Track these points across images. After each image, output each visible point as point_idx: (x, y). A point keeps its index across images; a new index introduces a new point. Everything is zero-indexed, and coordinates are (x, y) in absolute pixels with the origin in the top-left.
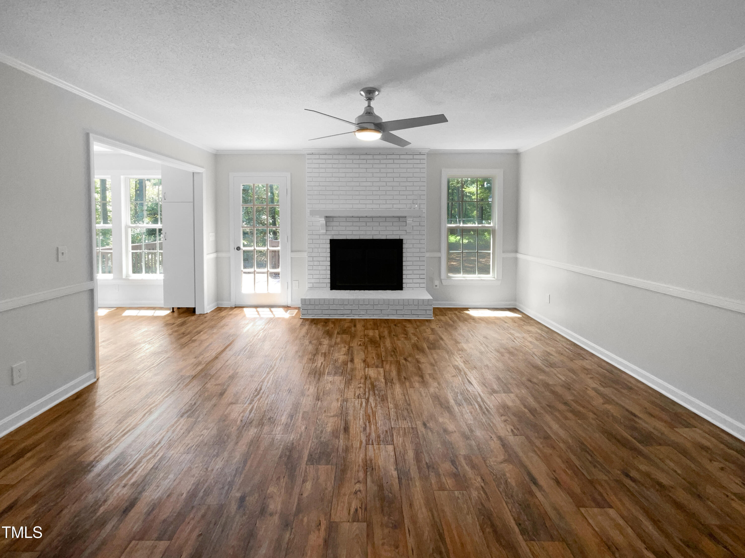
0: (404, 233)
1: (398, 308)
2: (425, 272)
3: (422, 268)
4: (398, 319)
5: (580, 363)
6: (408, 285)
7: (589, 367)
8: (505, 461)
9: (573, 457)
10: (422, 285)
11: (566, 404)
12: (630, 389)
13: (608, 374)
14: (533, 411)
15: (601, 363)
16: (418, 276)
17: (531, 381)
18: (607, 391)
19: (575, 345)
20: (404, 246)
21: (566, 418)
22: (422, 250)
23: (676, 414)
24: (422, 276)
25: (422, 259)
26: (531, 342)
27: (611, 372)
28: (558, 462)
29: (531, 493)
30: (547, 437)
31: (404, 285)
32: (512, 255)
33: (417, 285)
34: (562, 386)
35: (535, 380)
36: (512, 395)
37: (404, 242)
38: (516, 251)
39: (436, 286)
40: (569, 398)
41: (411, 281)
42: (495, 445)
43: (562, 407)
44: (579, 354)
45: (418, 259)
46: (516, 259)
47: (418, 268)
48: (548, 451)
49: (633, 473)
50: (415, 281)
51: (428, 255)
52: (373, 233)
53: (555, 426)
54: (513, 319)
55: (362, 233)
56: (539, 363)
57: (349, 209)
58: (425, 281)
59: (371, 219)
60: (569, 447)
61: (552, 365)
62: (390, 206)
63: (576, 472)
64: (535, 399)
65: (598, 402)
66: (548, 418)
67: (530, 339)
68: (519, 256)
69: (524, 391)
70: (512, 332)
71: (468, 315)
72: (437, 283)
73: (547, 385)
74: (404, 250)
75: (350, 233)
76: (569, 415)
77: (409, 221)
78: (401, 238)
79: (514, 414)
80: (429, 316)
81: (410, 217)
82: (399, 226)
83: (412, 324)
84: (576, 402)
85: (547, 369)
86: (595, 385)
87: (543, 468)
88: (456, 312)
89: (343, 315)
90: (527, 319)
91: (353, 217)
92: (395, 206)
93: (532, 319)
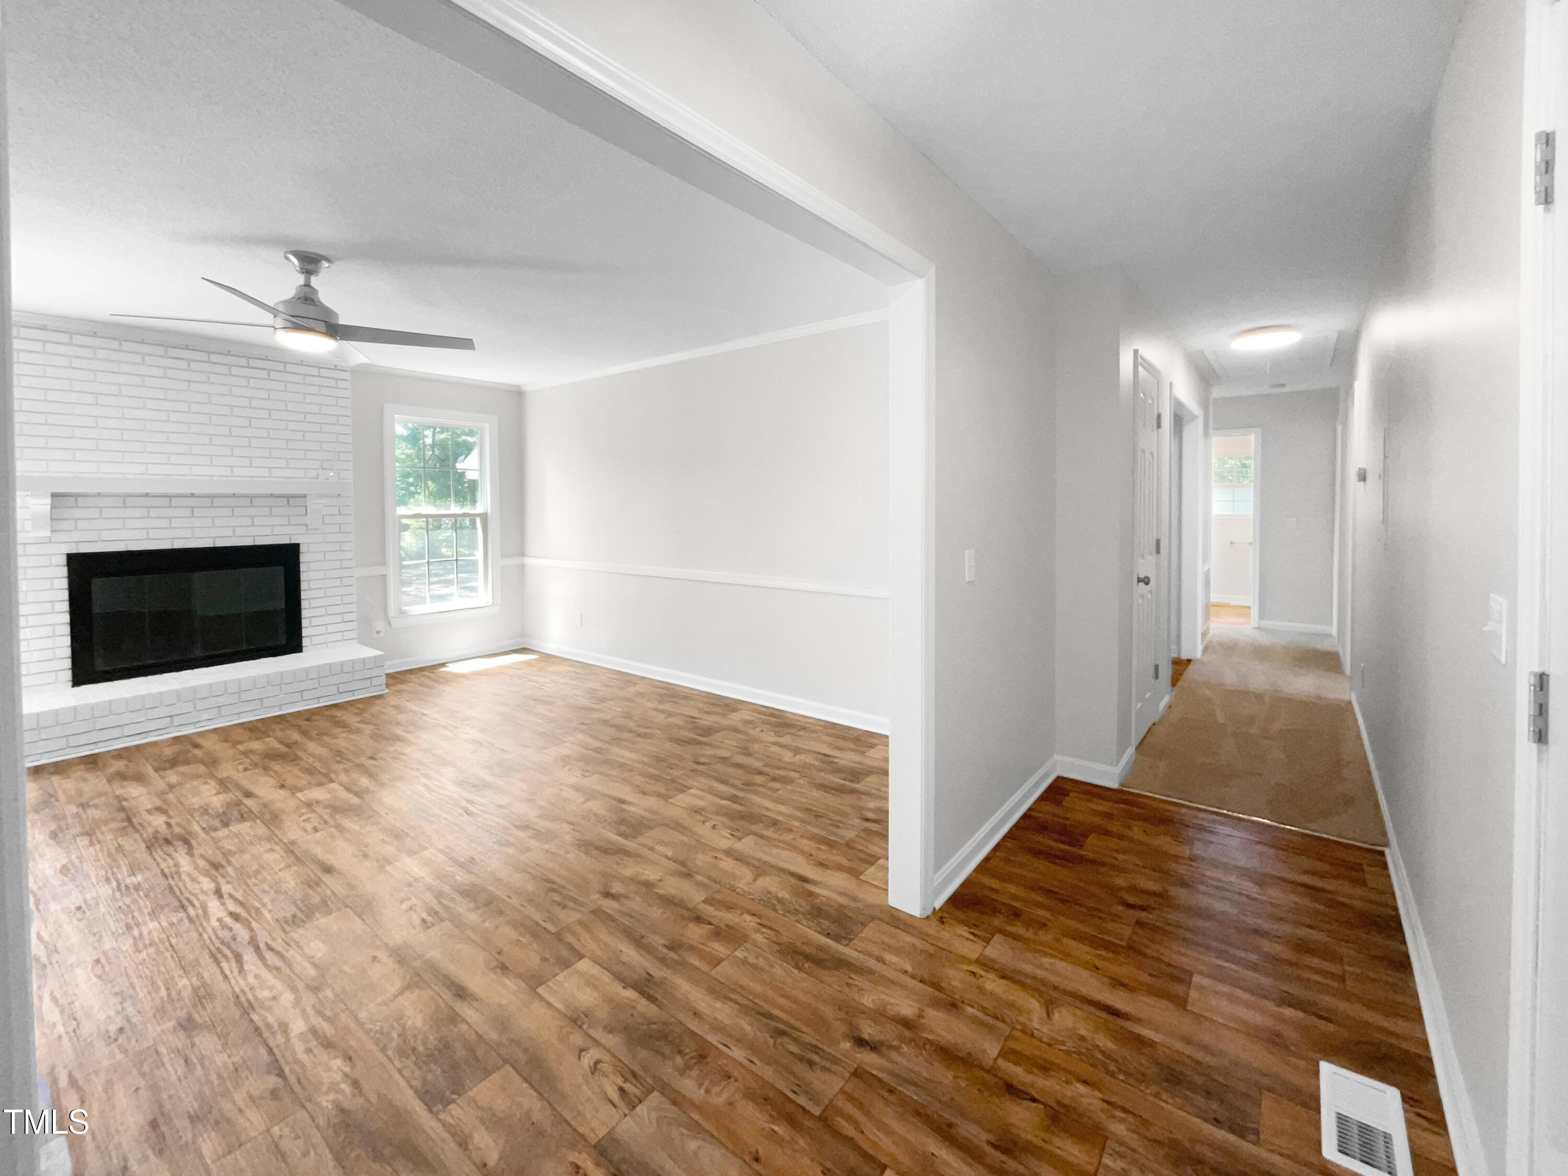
0: (302, 529)
1: (303, 686)
2: (353, 608)
3: (347, 599)
4: (306, 710)
5: (633, 689)
6: (315, 640)
7: (642, 691)
8: (587, 800)
9: (651, 770)
10: (347, 635)
11: (630, 731)
12: (686, 698)
13: (664, 691)
14: (598, 750)
15: (653, 683)
16: (338, 618)
17: (583, 724)
18: (667, 706)
19: (621, 673)
20: (303, 558)
21: (634, 743)
22: (346, 564)
23: (726, 705)
24: (347, 617)
25: (346, 581)
26: (565, 684)
27: (666, 689)
28: (639, 780)
29: (623, 810)
30: (622, 766)
31: (305, 642)
32: (516, 561)
33: (339, 636)
34: (623, 717)
35: (588, 721)
36: (567, 744)
37: (302, 549)
38: (523, 554)
39: (378, 632)
40: (632, 725)
41: (321, 630)
42: (568, 793)
43: (627, 735)
44: (628, 681)
45: (337, 582)
46: (522, 567)
47: (338, 600)
48: (626, 775)
49: (703, 760)
50: (331, 628)
51: (358, 572)
52: (214, 532)
53: (627, 754)
54: (528, 663)
55: (181, 533)
56: (586, 703)
57: (133, 476)
58: (354, 625)
59: (209, 500)
60: (645, 764)
61: (602, 700)
62: (265, 472)
63: (658, 779)
64: (595, 737)
65: (660, 719)
66: (615, 750)
67: (563, 681)
68: (528, 561)
69: (580, 736)
70: (534, 678)
71: (449, 673)
72: (380, 625)
73: (605, 722)
74: (303, 567)
75: (142, 534)
76: (638, 739)
77: (314, 504)
78: (293, 542)
79: (579, 760)
80: (379, 688)
81: (319, 496)
82: (289, 517)
83: (347, 709)
84: (639, 726)
85: (599, 706)
86: (653, 706)
87: (628, 789)
88: (426, 673)
89: (143, 736)
90: (547, 658)
91: (147, 495)
92: (275, 473)
93: (554, 657)
